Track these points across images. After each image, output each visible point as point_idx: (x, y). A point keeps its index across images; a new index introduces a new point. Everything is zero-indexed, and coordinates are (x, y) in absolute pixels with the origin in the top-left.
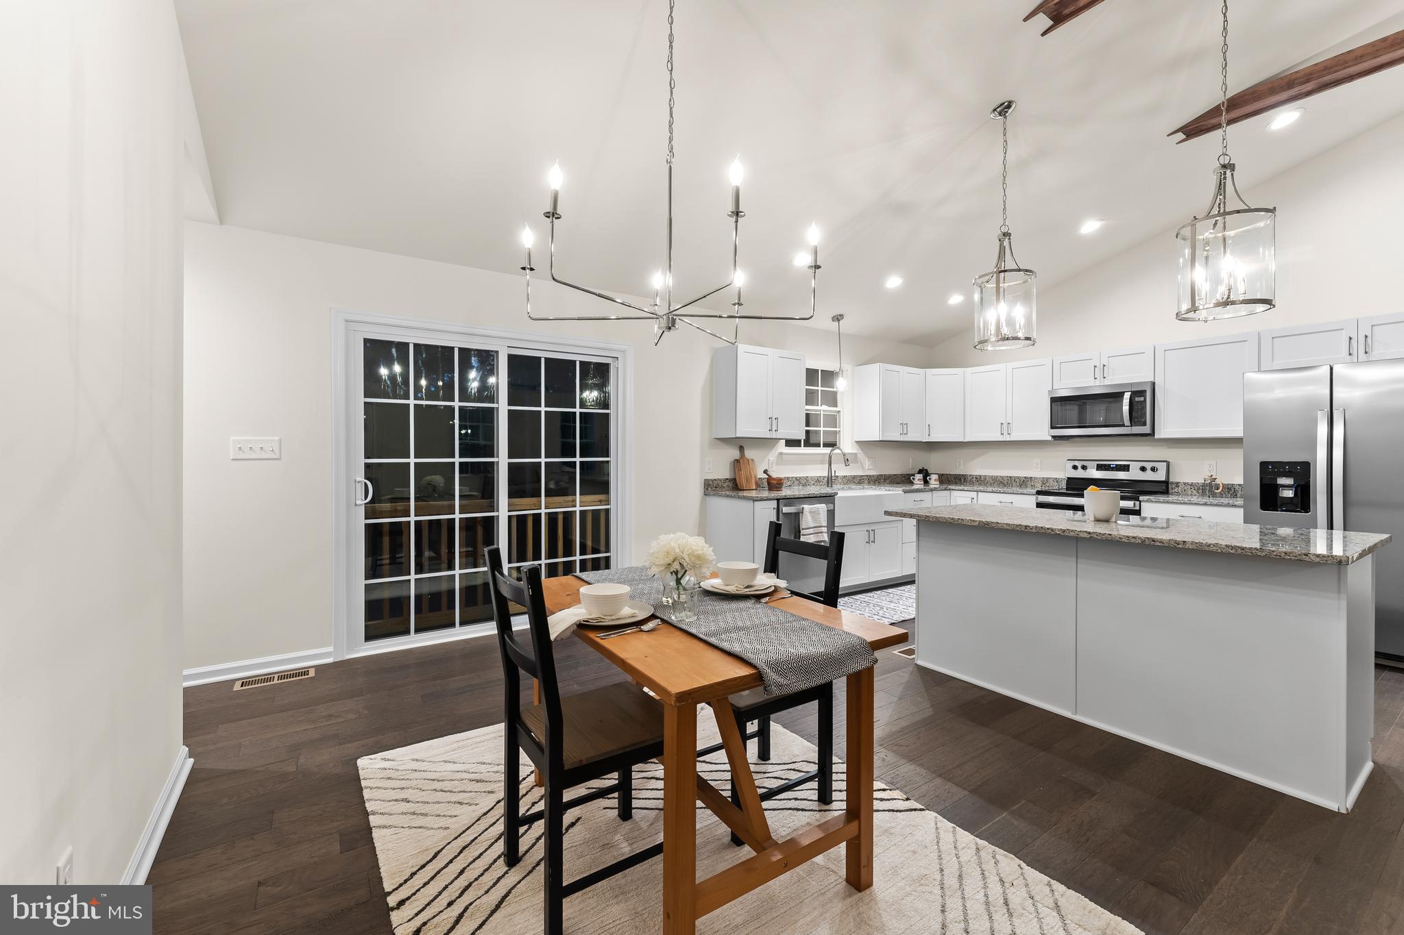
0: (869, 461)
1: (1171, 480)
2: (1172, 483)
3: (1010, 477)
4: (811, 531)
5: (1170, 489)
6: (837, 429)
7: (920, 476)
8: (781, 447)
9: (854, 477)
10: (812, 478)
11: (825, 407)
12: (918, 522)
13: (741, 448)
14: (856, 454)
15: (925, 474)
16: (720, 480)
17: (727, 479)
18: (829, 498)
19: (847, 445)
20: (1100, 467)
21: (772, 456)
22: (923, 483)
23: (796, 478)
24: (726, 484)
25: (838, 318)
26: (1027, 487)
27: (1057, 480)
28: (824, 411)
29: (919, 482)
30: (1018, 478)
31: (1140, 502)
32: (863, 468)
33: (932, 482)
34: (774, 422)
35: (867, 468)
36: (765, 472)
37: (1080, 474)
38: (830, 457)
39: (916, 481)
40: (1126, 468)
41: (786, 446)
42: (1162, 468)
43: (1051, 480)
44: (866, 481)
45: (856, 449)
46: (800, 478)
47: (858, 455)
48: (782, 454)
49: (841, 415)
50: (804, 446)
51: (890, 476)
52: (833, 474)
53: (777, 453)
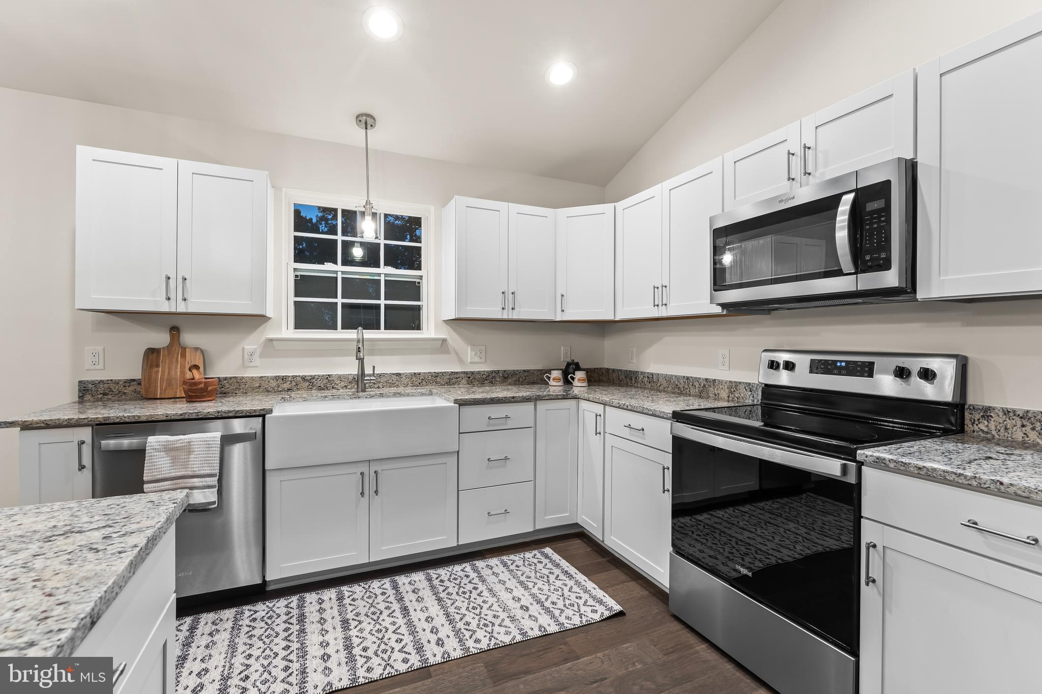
0: (472, 350)
1: (971, 400)
2: (974, 408)
3: (688, 378)
5: (967, 422)
6: (418, 303)
7: (556, 374)
9: (436, 375)
10: (340, 377)
11: (390, 270)
13: (175, 331)
14: (444, 340)
15: (569, 371)
16: (117, 382)
17: (134, 380)
18: (263, 416)
19: (431, 329)
20: (817, 367)
21: (252, 343)
22: (561, 383)
23: (304, 378)
24: (132, 388)
25: (366, 121)
26: (708, 397)
27: (749, 387)
28: (386, 275)
29: (554, 383)
30: (697, 379)
31: (860, 464)
32: (461, 361)
33: (576, 383)
34: (180, 285)
35: (470, 361)
37: (784, 378)
39: (552, 382)
40: (867, 370)
42: (946, 369)
43: (741, 387)
44: (464, 381)
45: (445, 333)
46: (313, 377)
47: (450, 341)
48: (271, 340)
49: (424, 279)
50: (343, 328)
51: (514, 373)
52: (368, 370)
53: (263, 339)
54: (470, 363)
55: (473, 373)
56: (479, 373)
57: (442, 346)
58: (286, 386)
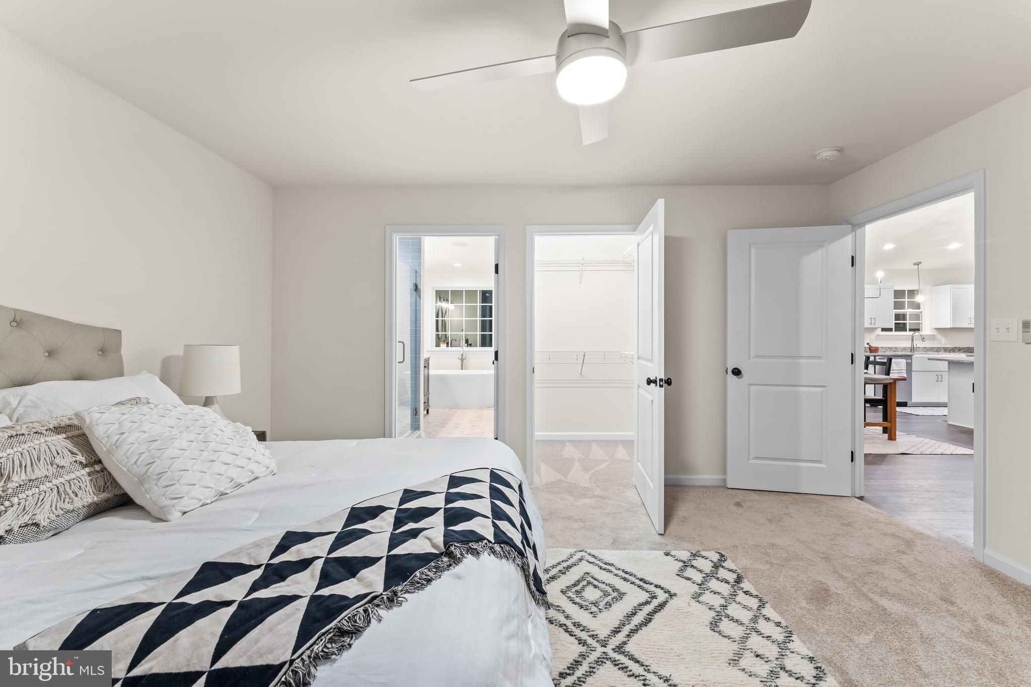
0: (945, 339)
4: (895, 371)
6: (920, 322)
8: (879, 332)
9: (932, 348)
10: (900, 348)
11: (910, 310)
12: (949, 362)
14: (934, 335)
18: (909, 357)
19: (926, 330)
21: (872, 336)
23: (889, 348)
25: (917, 264)
28: (910, 312)
32: (940, 343)
34: (873, 320)
35: (944, 342)
36: (868, 344)
38: (913, 337)
41: (882, 331)
44: (943, 351)
45: (934, 333)
46: (891, 348)
47: (936, 336)
48: (879, 335)
49: (923, 314)
50: (895, 331)
51: (963, 348)
52: (915, 346)
53: (876, 335)
54: (945, 344)
55: (946, 348)
56: (949, 348)
57: (932, 338)
58: (884, 350)
